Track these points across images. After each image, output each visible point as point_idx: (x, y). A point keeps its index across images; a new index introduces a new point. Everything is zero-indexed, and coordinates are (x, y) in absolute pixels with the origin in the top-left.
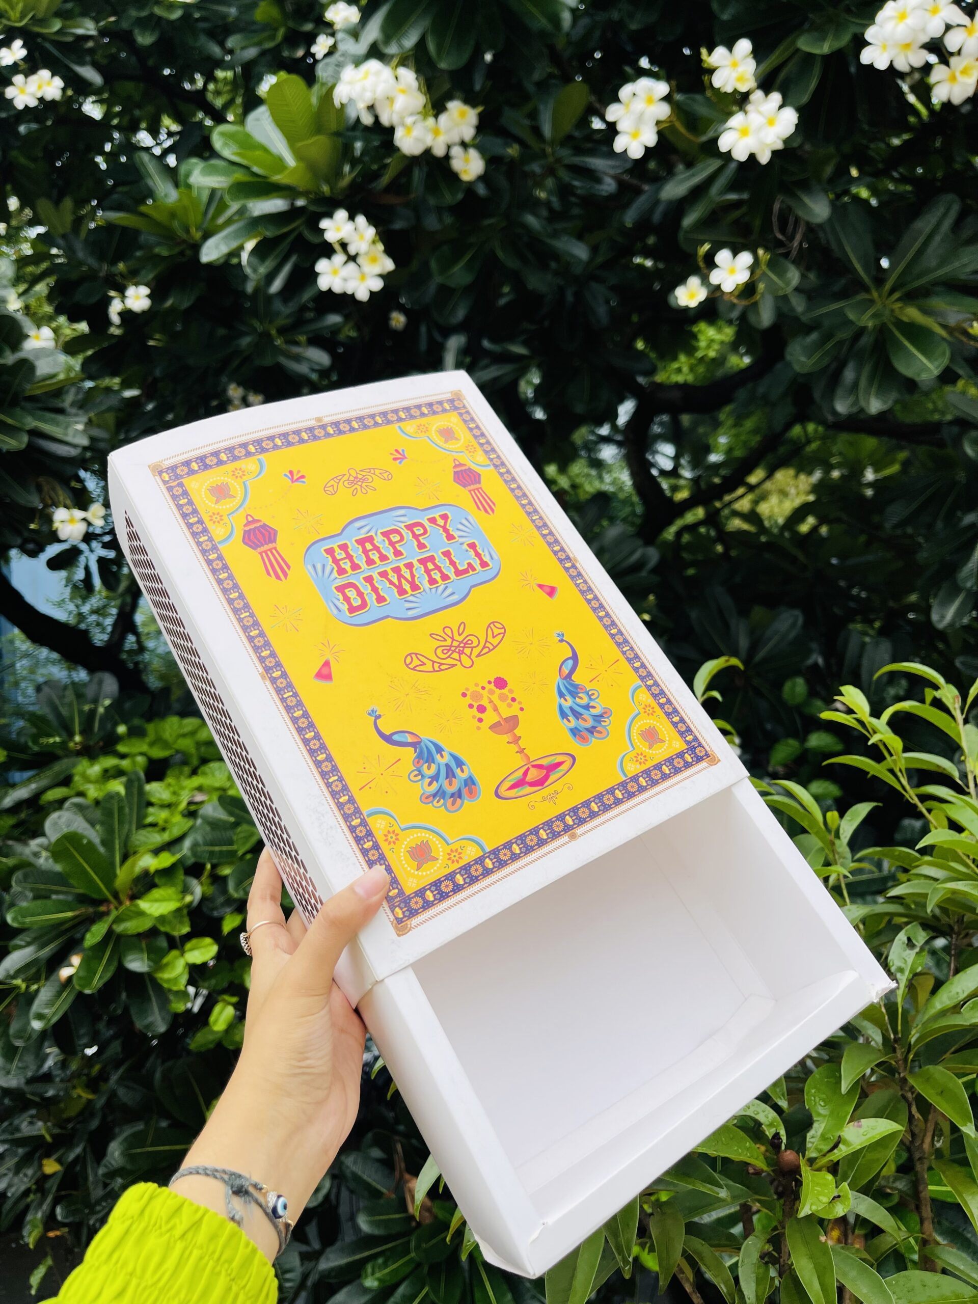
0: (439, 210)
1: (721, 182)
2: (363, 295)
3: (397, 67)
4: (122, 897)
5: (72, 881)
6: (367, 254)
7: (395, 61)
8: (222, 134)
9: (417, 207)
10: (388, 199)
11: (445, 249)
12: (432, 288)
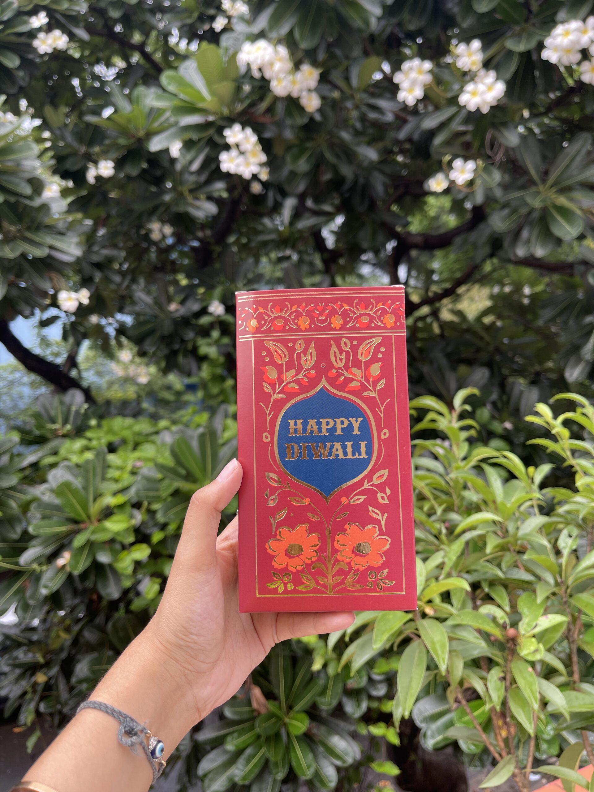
1: (458, 119)
2: (247, 176)
3: (276, 45)
4: (93, 519)
5: (67, 510)
6: (251, 151)
7: (275, 41)
9: (280, 125)
10: (263, 120)
11: (295, 150)
12: (285, 172)
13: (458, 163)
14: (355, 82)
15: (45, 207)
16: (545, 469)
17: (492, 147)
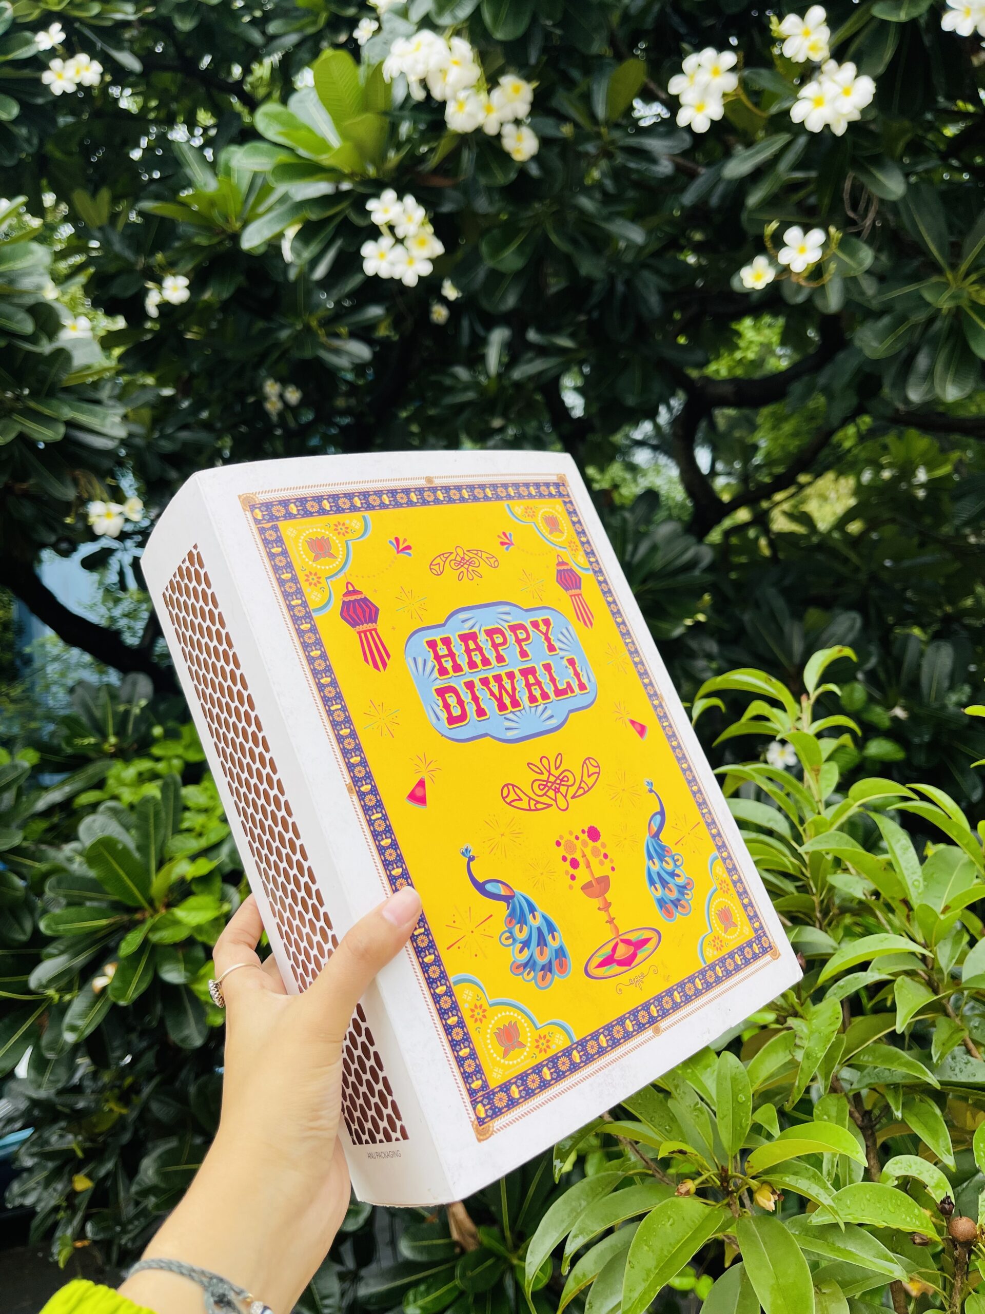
0: (489, 190)
1: (790, 158)
2: (410, 281)
3: (451, 36)
4: (158, 904)
5: (107, 888)
6: (415, 236)
7: (449, 32)
8: (266, 115)
9: (467, 190)
10: (438, 182)
11: (497, 236)
12: (481, 274)
13: (793, 234)
14: (601, 111)
15: (62, 356)
17: (856, 203)
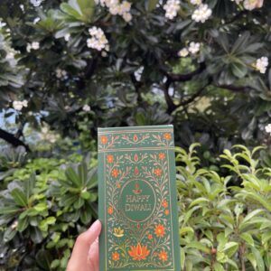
1: (192, 26)
2: (99, 49)
4: (29, 206)
5: (15, 202)
6: (101, 38)
9: (114, 27)
10: (106, 24)
11: (121, 38)
13: (192, 44)
14: (147, 9)
15: (7, 63)
16: (229, 178)
17: (207, 37)
